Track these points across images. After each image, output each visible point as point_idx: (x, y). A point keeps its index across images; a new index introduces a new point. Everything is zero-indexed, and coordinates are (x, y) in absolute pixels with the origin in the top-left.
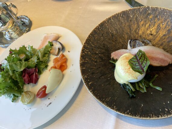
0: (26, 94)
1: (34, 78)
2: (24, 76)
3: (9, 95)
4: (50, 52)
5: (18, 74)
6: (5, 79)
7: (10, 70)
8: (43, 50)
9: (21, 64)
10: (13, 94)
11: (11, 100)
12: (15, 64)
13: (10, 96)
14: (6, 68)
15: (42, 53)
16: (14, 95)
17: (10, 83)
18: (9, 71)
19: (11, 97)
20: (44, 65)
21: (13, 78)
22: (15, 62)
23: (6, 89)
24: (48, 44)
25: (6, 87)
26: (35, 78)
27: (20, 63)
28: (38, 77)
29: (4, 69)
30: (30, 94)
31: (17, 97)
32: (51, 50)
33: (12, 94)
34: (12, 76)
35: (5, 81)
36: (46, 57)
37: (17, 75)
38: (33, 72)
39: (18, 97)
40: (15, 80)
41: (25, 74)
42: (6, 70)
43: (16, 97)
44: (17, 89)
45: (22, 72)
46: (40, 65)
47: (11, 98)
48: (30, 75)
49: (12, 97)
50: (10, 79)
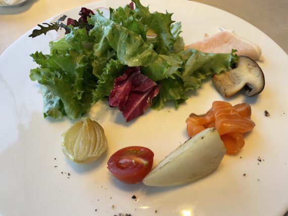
0: (90, 130)
1: (135, 106)
2: (120, 83)
3: (49, 94)
4: (216, 76)
5: (112, 66)
6: (75, 51)
7: (102, 40)
8: (207, 58)
9: (140, 49)
10: (60, 100)
11: (46, 110)
12: (129, 36)
13: (50, 97)
14: (97, 29)
15: (196, 63)
16: (61, 103)
17: (78, 70)
18: (99, 42)
19: (52, 103)
20: (179, 93)
21: (94, 65)
22: (132, 32)
23: (56, 76)
24: (227, 55)
25: (62, 72)
26: (137, 108)
27: (142, 45)
28: (144, 110)
29: (92, 26)
30: (98, 136)
31: (64, 114)
32: (222, 72)
33: (58, 98)
34: (97, 58)
35: (71, 57)
36: (199, 80)
37: (108, 66)
38: (144, 90)
39: (65, 118)
40: (94, 72)
41: (125, 81)
42: (92, 33)
43: (60, 113)
44: (80, 98)
45: (125, 69)
46: (172, 87)
47: (49, 106)
48: (134, 92)
49: (54, 105)
50: (84, 61)
